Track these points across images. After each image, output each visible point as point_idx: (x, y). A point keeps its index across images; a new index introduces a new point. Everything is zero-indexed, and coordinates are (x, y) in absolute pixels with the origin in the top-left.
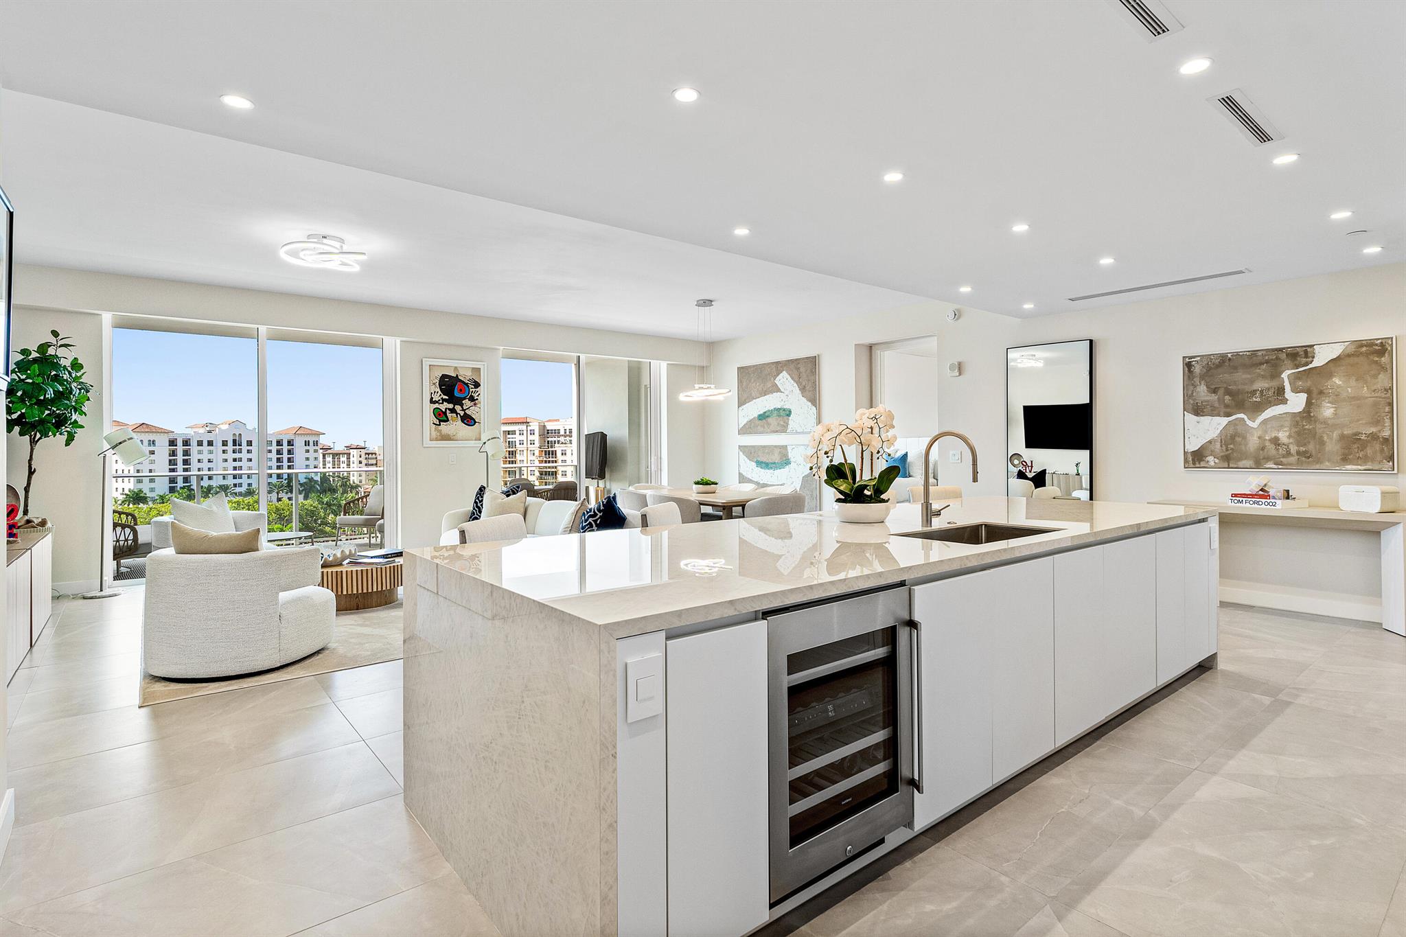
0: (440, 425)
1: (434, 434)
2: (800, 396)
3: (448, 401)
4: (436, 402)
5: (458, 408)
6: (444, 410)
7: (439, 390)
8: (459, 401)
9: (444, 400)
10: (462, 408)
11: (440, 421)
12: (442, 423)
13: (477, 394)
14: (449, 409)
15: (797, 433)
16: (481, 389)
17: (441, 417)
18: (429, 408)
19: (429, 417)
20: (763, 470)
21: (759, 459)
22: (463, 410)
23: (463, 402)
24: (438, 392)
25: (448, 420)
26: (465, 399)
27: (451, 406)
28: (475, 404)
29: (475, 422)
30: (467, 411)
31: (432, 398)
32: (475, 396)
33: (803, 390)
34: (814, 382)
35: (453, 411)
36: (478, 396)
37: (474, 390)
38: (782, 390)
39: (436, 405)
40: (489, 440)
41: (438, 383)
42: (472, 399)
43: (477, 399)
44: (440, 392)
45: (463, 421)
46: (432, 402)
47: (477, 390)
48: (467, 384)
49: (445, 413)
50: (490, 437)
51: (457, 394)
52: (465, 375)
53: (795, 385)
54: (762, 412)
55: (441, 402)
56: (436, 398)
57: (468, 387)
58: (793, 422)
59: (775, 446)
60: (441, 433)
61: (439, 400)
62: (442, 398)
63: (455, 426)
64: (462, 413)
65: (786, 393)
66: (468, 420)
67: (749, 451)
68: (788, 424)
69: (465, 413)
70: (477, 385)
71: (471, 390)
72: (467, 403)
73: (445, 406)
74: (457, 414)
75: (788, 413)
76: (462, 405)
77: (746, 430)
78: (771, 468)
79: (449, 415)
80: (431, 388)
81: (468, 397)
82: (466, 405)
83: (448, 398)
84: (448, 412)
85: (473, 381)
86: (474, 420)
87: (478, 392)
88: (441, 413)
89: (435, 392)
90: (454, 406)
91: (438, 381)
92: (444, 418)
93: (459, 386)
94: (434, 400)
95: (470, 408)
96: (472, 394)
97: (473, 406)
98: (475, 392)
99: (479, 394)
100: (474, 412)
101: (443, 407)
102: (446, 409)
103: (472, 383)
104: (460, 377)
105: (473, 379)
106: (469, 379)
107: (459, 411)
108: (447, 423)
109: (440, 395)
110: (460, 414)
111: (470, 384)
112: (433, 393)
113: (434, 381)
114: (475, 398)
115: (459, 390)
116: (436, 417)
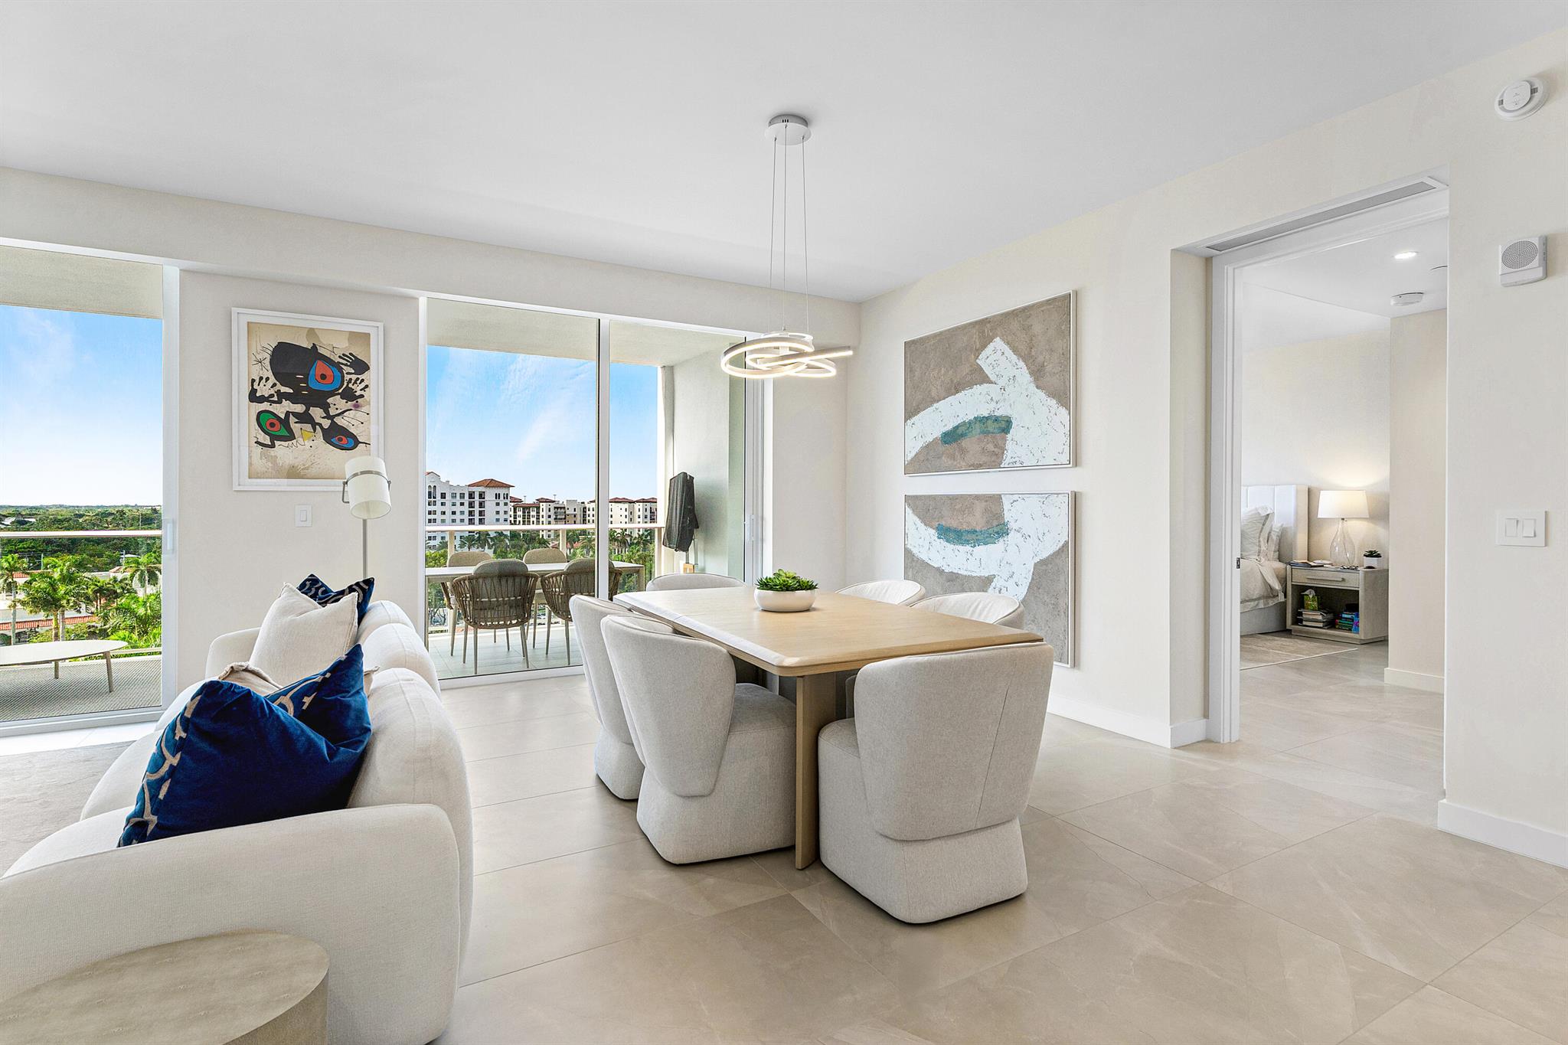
0: (273, 446)
1: (259, 464)
2: (1032, 387)
3: (293, 398)
4: (262, 400)
5: (317, 413)
6: (282, 416)
7: (270, 374)
8: (319, 399)
9: (282, 396)
10: (327, 411)
11: (274, 438)
12: (277, 443)
13: (362, 385)
14: (295, 414)
15: (1023, 467)
16: (370, 377)
17: (276, 430)
18: (246, 410)
19: (248, 430)
20: (950, 546)
21: (944, 523)
22: (328, 417)
23: (329, 400)
24: (267, 379)
25: (291, 437)
26: (332, 394)
27: (299, 408)
29: (357, 443)
30: (338, 420)
31: (253, 392)
32: (358, 389)
33: (1038, 374)
34: (1066, 355)
35: (305, 418)
36: (363, 390)
37: (354, 377)
38: (992, 378)
39: (265, 406)
40: (355, 475)
41: (268, 360)
42: (349, 395)
43: (362, 396)
44: (273, 379)
45: (327, 439)
46: (253, 397)
47: (361, 377)
48: (337, 365)
49: (285, 422)
50: (359, 471)
51: (314, 385)
52: (334, 346)
53: (1021, 364)
54: (949, 427)
55: (275, 399)
56: (264, 390)
57: (340, 370)
58: (1015, 446)
59: (977, 497)
60: (274, 463)
61: (272, 396)
62: (278, 392)
63: (308, 449)
64: (326, 423)
65: (1002, 382)
66: (340, 438)
67: (924, 508)
68: (1003, 449)
69: (333, 424)
70: (361, 367)
71: (347, 377)
72: (337, 403)
73: (287, 406)
74: (314, 425)
75: (1003, 425)
76: (326, 407)
77: (920, 464)
78: (967, 542)
79: (295, 427)
81: (340, 391)
82: (336, 407)
83: (292, 391)
84: (292, 419)
85: (351, 358)
86: (354, 437)
87: (363, 380)
88: (276, 422)
89: (261, 378)
90: (308, 409)
91: (269, 357)
92: (284, 432)
93: (319, 368)
94: (258, 395)
95: (345, 414)
96: (350, 385)
97: (351, 410)
98: (355, 382)
99: (367, 386)
100: (353, 422)
101: (281, 409)
102: (288, 414)
103: (349, 364)
104: (321, 351)
105: (351, 354)
106: (343, 355)
107: (318, 420)
108: (290, 442)
109: (274, 385)
110: (320, 425)
111: (346, 365)
112: (257, 381)
113: (259, 357)
114: (357, 394)
115: (318, 375)
116: (263, 431)
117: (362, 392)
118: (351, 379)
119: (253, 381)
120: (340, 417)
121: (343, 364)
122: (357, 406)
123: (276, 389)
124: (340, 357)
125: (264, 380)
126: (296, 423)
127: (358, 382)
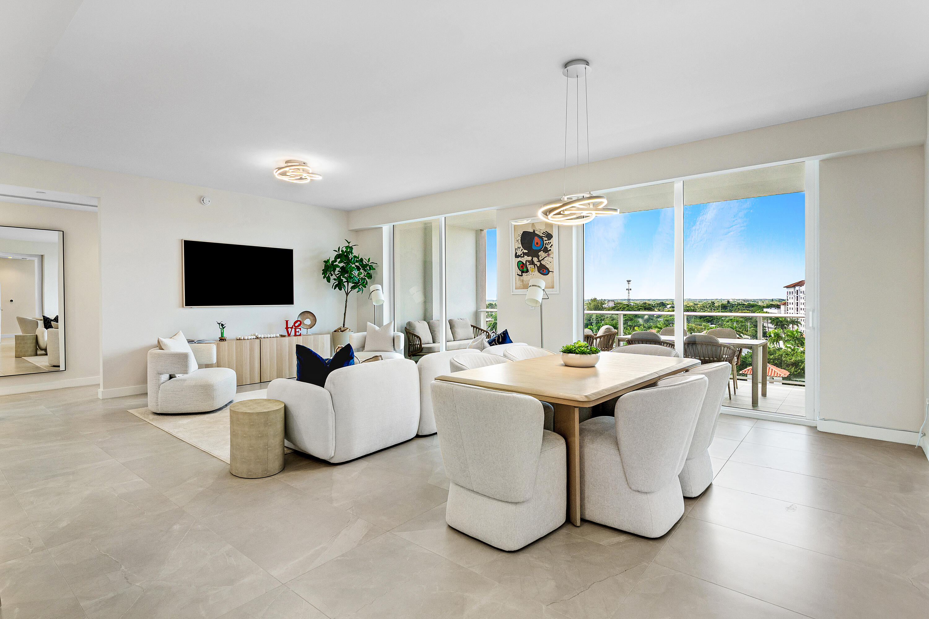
0: (522, 275)
1: (519, 283)
3: (528, 255)
4: (519, 257)
5: (535, 259)
6: (525, 262)
7: (520, 246)
8: (536, 254)
9: (524, 254)
10: (538, 259)
11: (523, 272)
13: (550, 245)
14: (529, 261)
16: (554, 241)
17: (523, 269)
18: (514, 261)
19: (515, 270)
22: (539, 261)
23: (539, 254)
24: (520, 247)
25: (527, 271)
26: (540, 251)
27: (530, 258)
28: (548, 255)
29: (549, 271)
30: (543, 262)
31: (516, 253)
32: (548, 247)
35: (532, 262)
39: (519, 259)
41: (520, 239)
42: (546, 250)
44: (521, 248)
45: (539, 271)
46: (517, 256)
47: (550, 241)
49: (525, 265)
51: (534, 248)
52: (540, 230)
55: (522, 256)
56: (519, 253)
57: (543, 240)
60: (522, 283)
61: (521, 254)
63: (533, 276)
64: (538, 264)
66: (544, 270)
69: (541, 263)
70: (549, 236)
71: (545, 242)
72: (542, 254)
74: (535, 265)
76: (538, 257)
79: (530, 267)
80: (515, 244)
81: (543, 249)
82: (541, 256)
83: (527, 252)
84: (528, 263)
85: (546, 233)
86: (547, 269)
87: (550, 243)
88: (523, 265)
89: (518, 248)
90: (532, 259)
91: (520, 238)
92: (525, 269)
93: (536, 239)
94: (517, 255)
95: (545, 259)
96: (546, 246)
97: (546, 257)
98: (548, 244)
99: (552, 245)
100: (548, 262)
101: (525, 259)
103: (545, 236)
104: (536, 232)
105: (546, 231)
106: (544, 232)
107: (536, 263)
108: (527, 273)
109: (522, 250)
110: (536, 265)
111: (544, 237)
112: (517, 249)
113: (518, 239)
114: (549, 249)
115: (536, 243)
116: (519, 269)
117: (550, 248)
118: (546, 243)
119: (516, 249)
120: (543, 261)
121: (543, 237)
123: (522, 251)
124: (542, 234)
125: (519, 248)
126: (529, 265)
127: (549, 244)
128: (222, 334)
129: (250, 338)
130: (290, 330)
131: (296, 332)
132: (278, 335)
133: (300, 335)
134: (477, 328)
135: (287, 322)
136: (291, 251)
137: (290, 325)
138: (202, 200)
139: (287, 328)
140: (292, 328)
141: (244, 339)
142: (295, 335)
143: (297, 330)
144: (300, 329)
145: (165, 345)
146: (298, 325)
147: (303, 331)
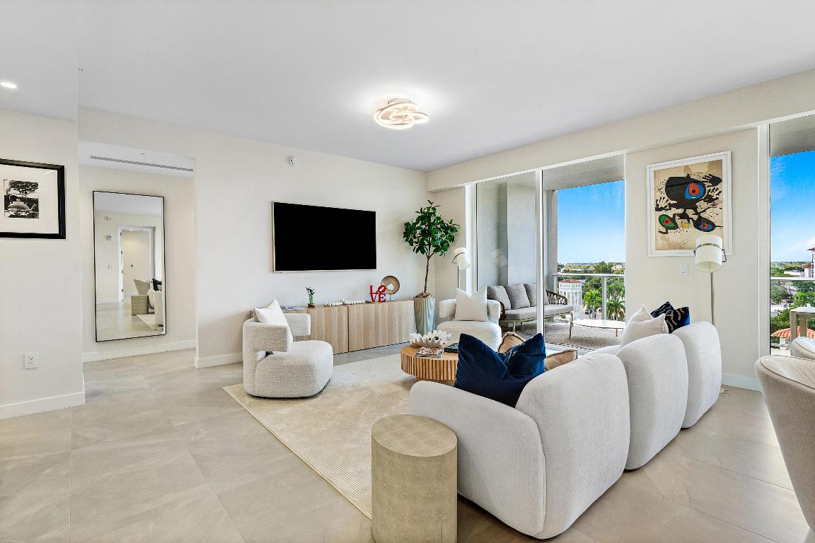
0: (667, 233)
1: (661, 242)
3: (677, 206)
4: (662, 209)
5: (690, 212)
6: (672, 216)
7: (665, 196)
8: (692, 204)
9: (671, 206)
10: (696, 211)
11: (667, 228)
12: (669, 231)
13: (718, 192)
14: (678, 215)
16: (725, 186)
17: (668, 224)
19: (654, 224)
22: (697, 213)
23: (697, 204)
24: (664, 198)
25: (676, 227)
26: (698, 200)
27: (680, 211)
29: (714, 226)
30: (702, 215)
31: (657, 205)
32: (714, 195)
35: (684, 216)
36: (718, 194)
37: (712, 188)
39: (663, 212)
41: (663, 190)
42: (710, 199)
43: (717, 198)
44: (667, 198)
45: (696, 227)
46: (658, 209)
47: (716, 187)
48: (702, 183)
49: (673, 220)
51: (688, 197)
52: (699, 173)
55: (668, 208)
56: (662, 204)
57: (704, 186)
60: (668, 242)
61: (666, 207)
62: (669, 204)
63: (687, 233)
64: (695, 217)
66: (704, 225)
69: (700, 217)
70: (716, 181)
71: (708, 189)
72: (702, 205)
73: (674, 211)
74: (689, 219)
76: (695, 208)
79: (678, 221)
80: (655, 194)
81: (703, 198)
82: (701, 207)
83: (676, 202)
84: (677, 217)
85: (710, 177)
86: (712, 223)
87: (718, 189)
88: (668, 219)
89: (661, 198)
90: (685, 211)
91: (664, 186)
92: (672, 225)
93: (692, 186)
94: (659, 207)
95: (707, 210)
96: (710, 193)
97: (710, 207)
98: (713, 191)
99: (720, 192)
100: (711, 214)
101: (670, 213)
102: (674, 215)
103: (709, 181)
104: (692, 177)
105: (710, 175)
106: (705, 176)
107: (690, 216)
108: (676, 230)
109: (668, 200)
110: (692, 219)
111: (707, 182)
112: (659, 200)
113: (660, 187)
114: (714, 198)
115: (691, 192)
116: (662, 225)
117: (718, 196)
118: (710, 190)
119: (657, 200)
120: (704, 213)
121: (705, 182)
122: (714, 205)
124: (703, 178)
126: (679, 219)
127: (715, 190)
128: (311, 299)
129: (337, 304)
130: (374, 295)
131: (380, 298)
132: (364, 301)
133: (384, 301)
134: (551, 293)
135: (371, 287)
136: (374, 213)
137: (375, 290)
138: (290, 160)
139: (371, 294)
140: (376, 293)
141: (332, 306)
142: (380, 301)
143: (381, 296)
144: (385, 294)
145: (261, 316)
146: (382, 291)
147: (387, 297)
